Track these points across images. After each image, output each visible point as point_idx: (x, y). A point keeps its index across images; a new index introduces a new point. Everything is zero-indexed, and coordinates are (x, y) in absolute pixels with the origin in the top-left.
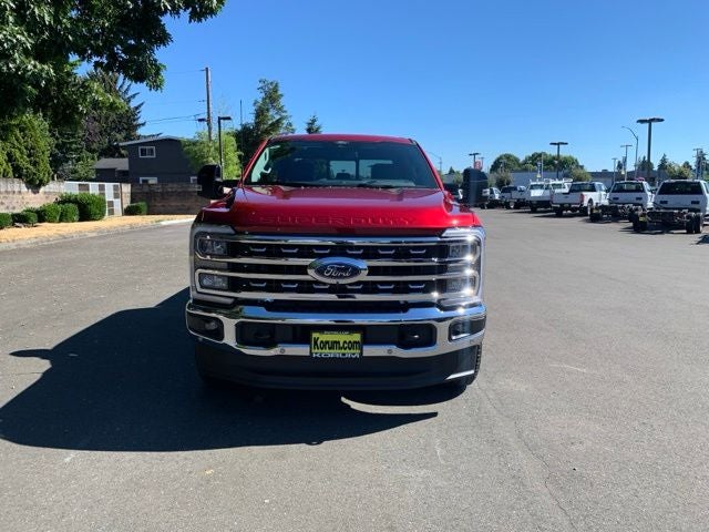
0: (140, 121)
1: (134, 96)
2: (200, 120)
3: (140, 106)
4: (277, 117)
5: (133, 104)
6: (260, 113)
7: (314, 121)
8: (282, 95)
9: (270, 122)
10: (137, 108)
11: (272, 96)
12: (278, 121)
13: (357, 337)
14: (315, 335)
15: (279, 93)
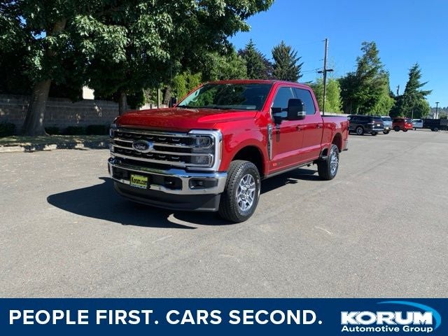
0: (300, 74)
1: (298, 59)
2: (319, 72)
3: (301, 65)
4: (373, 67)
5: (296, 65)
6: (361, 65)
7: (416, 68)
8: (378, 51)
9: (367, 71)
10: (299, 66)
11: (371, 53)
12: (373, 70)
13: (146, 179)
14: (132, 176)
15: (377, 50)
